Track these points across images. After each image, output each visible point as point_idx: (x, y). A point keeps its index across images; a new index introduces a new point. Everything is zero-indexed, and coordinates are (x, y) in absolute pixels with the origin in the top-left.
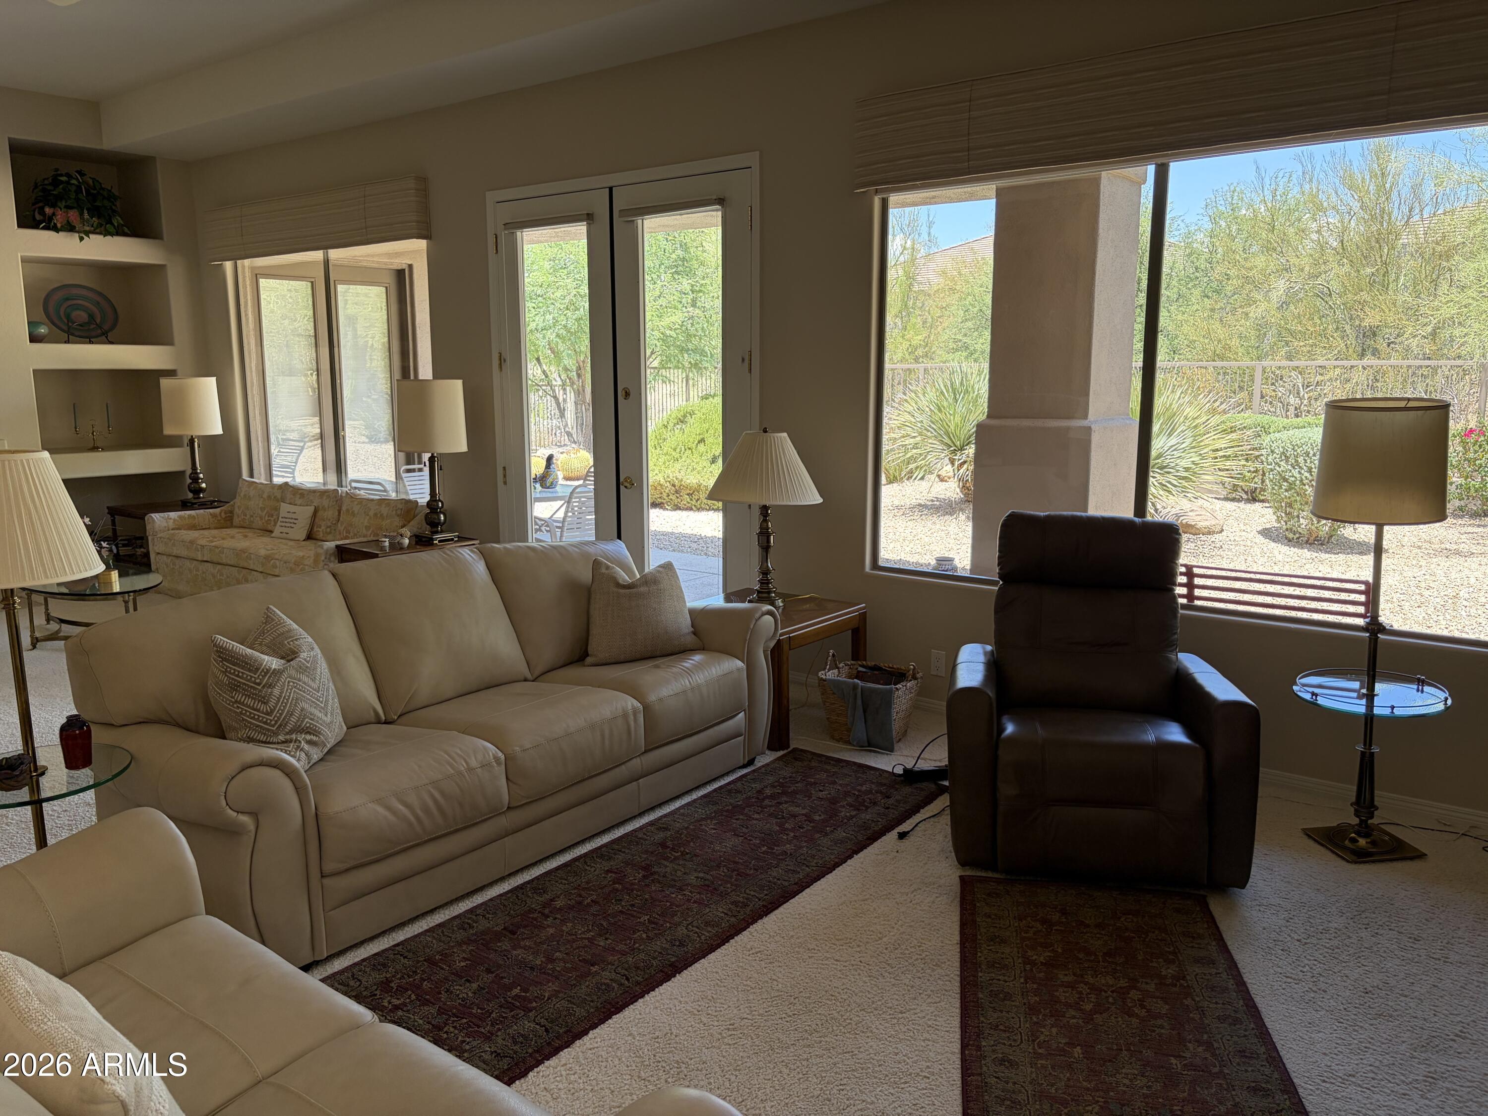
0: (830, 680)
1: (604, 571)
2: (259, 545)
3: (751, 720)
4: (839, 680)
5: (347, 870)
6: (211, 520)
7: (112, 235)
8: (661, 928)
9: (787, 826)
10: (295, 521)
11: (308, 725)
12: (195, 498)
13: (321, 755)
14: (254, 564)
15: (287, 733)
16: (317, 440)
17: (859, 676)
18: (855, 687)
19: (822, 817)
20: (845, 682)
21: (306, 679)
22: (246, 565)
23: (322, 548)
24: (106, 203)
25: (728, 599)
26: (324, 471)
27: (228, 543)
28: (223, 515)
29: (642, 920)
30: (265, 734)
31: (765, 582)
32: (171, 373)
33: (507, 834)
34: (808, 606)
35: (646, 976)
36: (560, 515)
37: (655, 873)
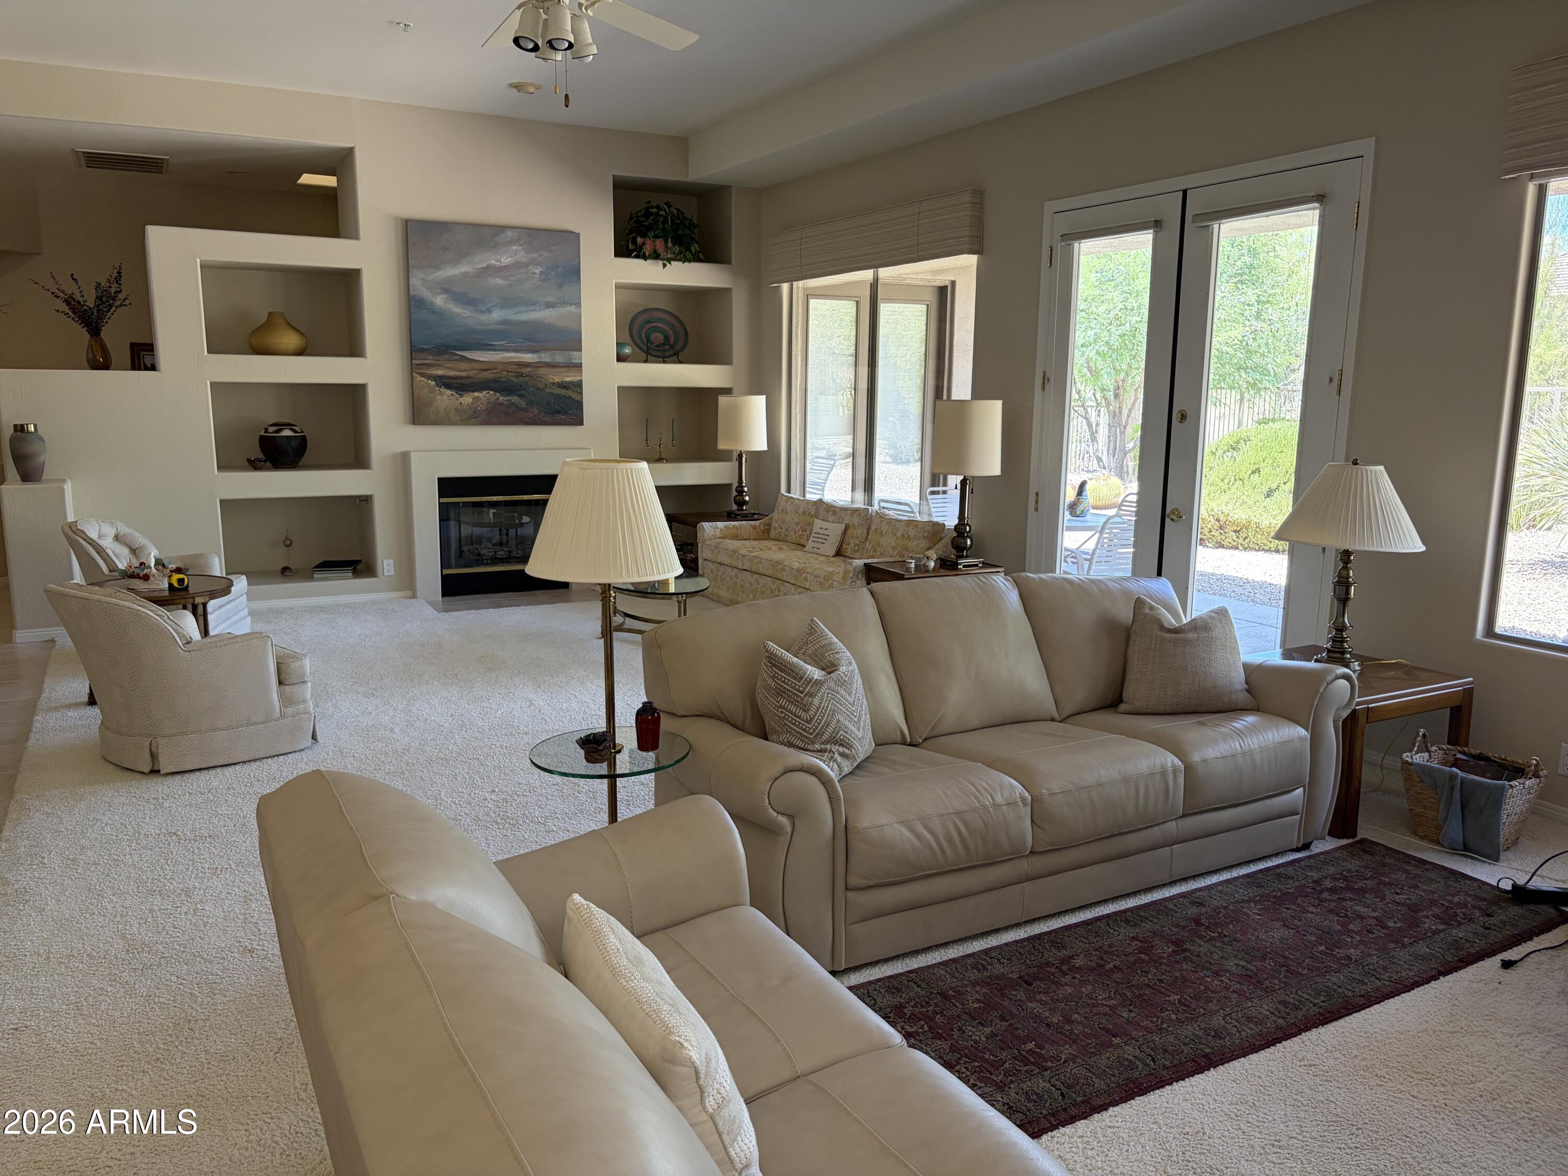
0: (1418, 765)
1: (1147, 611)
2: (793, 559)
3: (1311, 798)
4: (1431, 766)
5: (869, 887)
6: (752, 531)
7: (689, 261)
8: (1193, 1013)
9: (1351, 927)
10: (826, 537)
11: (842, 737)
12: (738, 510)
13: (851, 769)
14: (787, 575)
15: (822, 743)
16: (848, 457)
17: (1456, 763)
18: (1453, 777)
19: (1399, 925)
20: (1439, 769)
21: (843, 693)
22: (780, 576)
23: (852, 565)
24: (687, 232)
25: (1288, 654)
26: (852, 491)
27: (765, 555)
28: (762, 528)
29: (1171, 999)
30: (803, 741)
31: (1338, 640)
32: (727, 391)
33: (1029, 878)
34: (1393, 673)
35: (1176, 1062)
36: (1090, 546)
37: (1187, 950)
